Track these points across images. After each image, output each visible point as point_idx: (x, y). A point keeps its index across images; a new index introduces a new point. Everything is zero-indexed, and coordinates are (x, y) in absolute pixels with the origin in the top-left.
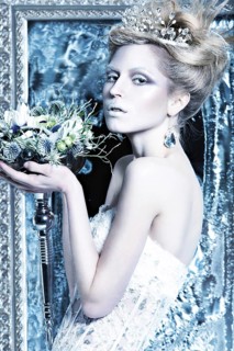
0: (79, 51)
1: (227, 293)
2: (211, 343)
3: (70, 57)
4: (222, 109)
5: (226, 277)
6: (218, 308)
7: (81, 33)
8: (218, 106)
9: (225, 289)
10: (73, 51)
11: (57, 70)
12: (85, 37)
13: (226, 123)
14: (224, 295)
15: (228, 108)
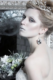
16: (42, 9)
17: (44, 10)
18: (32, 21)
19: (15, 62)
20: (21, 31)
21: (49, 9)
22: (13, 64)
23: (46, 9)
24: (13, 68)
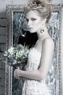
0: (22, 19)
1: (55, 78)
2: (51, 90)
3: (20, 21)
4: (54, 34)
5: (55, 74)
6: (53, 81)
7: (22, 15)
8: (53, 33)
9: (55, 77)
10: (21, 19)
11: (18, 24)
12: (23, 16)
13: (55, 37)
14: (54, 78)
15: (56, 33)
16: (36, 8)
17: (37, 8)
18: (34, 20)
19: (19, 53)
20: (30, 30)
21: (40, 6)
22: (17, 56)
23: (38, 7)
24: (17, 58)
